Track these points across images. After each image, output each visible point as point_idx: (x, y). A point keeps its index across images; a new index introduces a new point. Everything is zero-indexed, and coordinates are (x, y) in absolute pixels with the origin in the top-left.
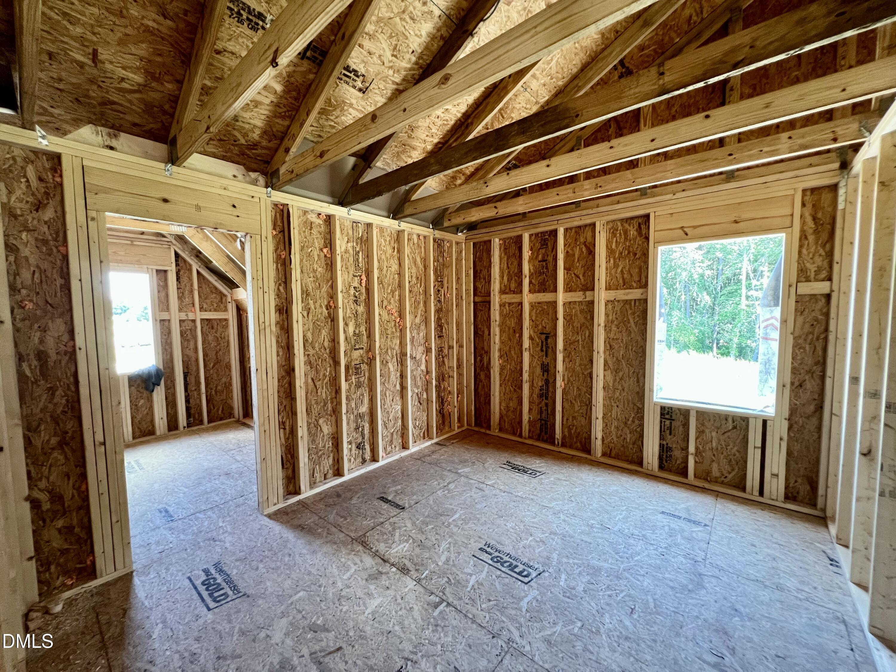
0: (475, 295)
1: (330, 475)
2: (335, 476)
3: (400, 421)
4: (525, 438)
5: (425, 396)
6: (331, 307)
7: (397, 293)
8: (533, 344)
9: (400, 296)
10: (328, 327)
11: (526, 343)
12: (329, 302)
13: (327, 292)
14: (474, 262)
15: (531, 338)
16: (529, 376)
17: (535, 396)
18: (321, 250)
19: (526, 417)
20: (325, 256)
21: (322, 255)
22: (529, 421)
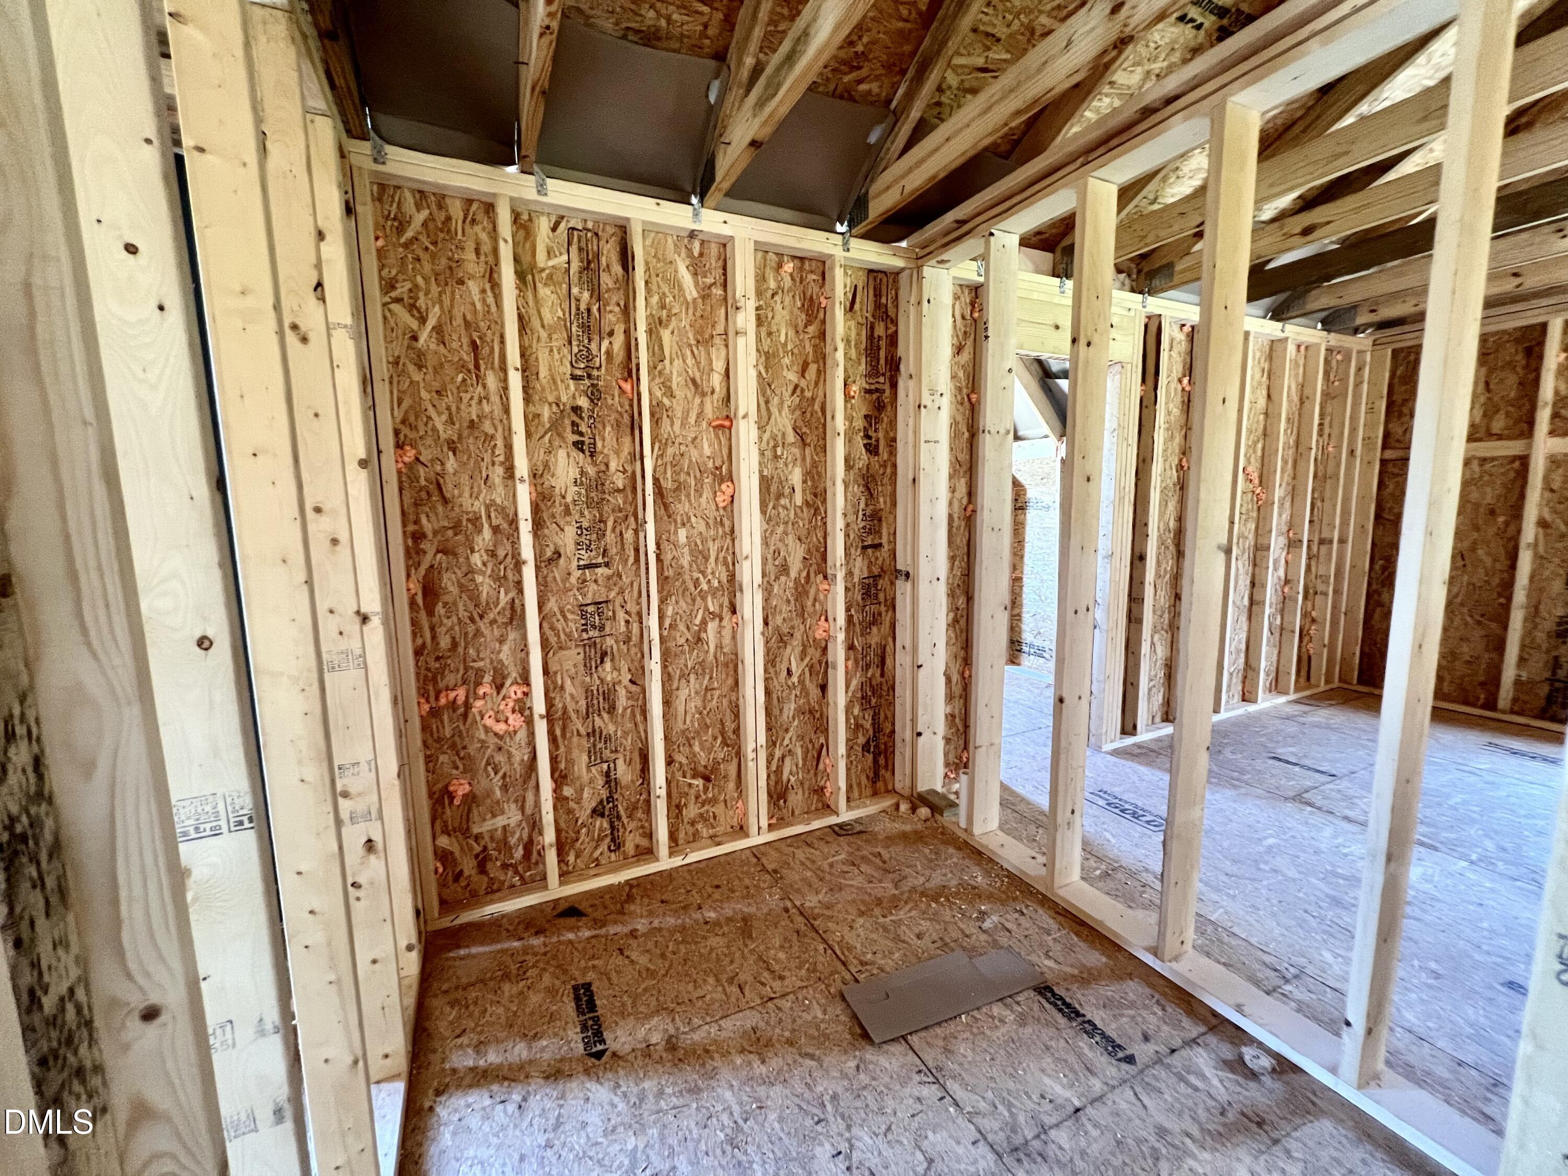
0: (1385, 447)
1: (1158, 719)
2: (1163, 721)
3: (1243, 655)
4: (1503, 712)
5: (1278, 622)
6: (1182, 467)
7: (1260, 446)
8: (1546, 535)
9: (1263, 449)
10: (1176, 498)
11: (1529, 532)
12: (1181, 460)
13: (1180, 445)
14: (1391, 386)
15: (1542, 524)
16: (1528, 596)
17: (1540, 636)
18: (1180, 381)
19: (1509, 673)
20: (1183, 389)
21: (1179, 388)
22: (1518, 682)
